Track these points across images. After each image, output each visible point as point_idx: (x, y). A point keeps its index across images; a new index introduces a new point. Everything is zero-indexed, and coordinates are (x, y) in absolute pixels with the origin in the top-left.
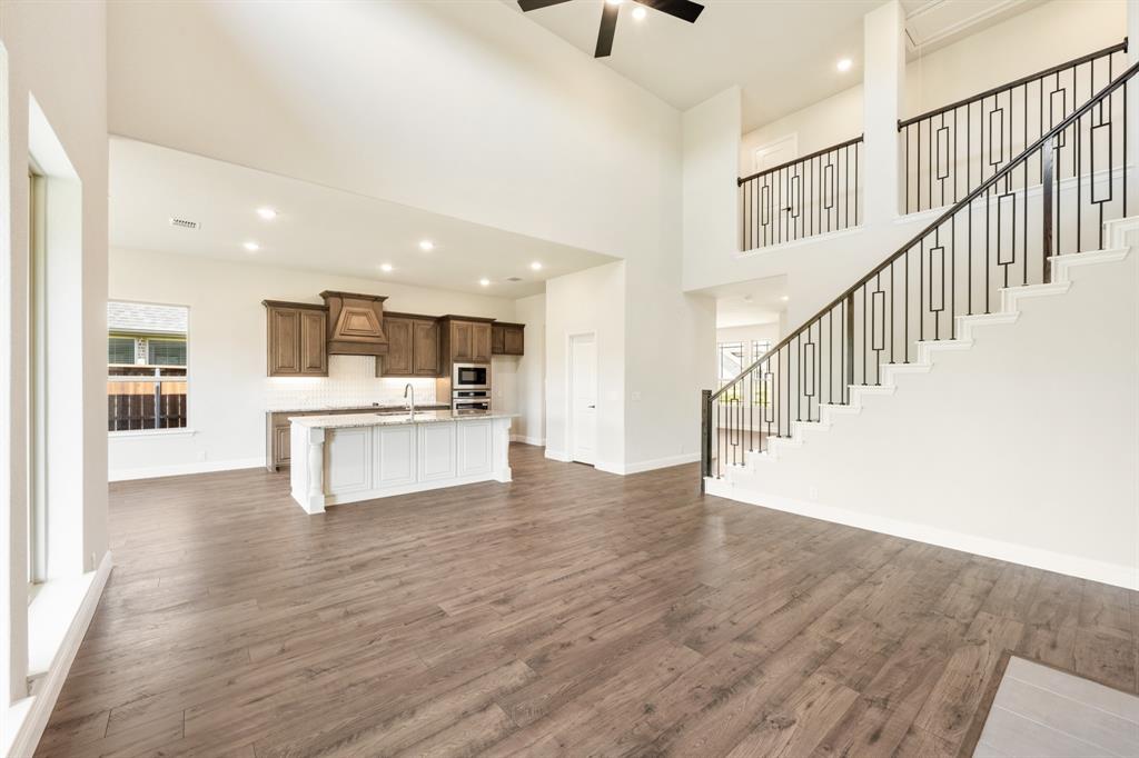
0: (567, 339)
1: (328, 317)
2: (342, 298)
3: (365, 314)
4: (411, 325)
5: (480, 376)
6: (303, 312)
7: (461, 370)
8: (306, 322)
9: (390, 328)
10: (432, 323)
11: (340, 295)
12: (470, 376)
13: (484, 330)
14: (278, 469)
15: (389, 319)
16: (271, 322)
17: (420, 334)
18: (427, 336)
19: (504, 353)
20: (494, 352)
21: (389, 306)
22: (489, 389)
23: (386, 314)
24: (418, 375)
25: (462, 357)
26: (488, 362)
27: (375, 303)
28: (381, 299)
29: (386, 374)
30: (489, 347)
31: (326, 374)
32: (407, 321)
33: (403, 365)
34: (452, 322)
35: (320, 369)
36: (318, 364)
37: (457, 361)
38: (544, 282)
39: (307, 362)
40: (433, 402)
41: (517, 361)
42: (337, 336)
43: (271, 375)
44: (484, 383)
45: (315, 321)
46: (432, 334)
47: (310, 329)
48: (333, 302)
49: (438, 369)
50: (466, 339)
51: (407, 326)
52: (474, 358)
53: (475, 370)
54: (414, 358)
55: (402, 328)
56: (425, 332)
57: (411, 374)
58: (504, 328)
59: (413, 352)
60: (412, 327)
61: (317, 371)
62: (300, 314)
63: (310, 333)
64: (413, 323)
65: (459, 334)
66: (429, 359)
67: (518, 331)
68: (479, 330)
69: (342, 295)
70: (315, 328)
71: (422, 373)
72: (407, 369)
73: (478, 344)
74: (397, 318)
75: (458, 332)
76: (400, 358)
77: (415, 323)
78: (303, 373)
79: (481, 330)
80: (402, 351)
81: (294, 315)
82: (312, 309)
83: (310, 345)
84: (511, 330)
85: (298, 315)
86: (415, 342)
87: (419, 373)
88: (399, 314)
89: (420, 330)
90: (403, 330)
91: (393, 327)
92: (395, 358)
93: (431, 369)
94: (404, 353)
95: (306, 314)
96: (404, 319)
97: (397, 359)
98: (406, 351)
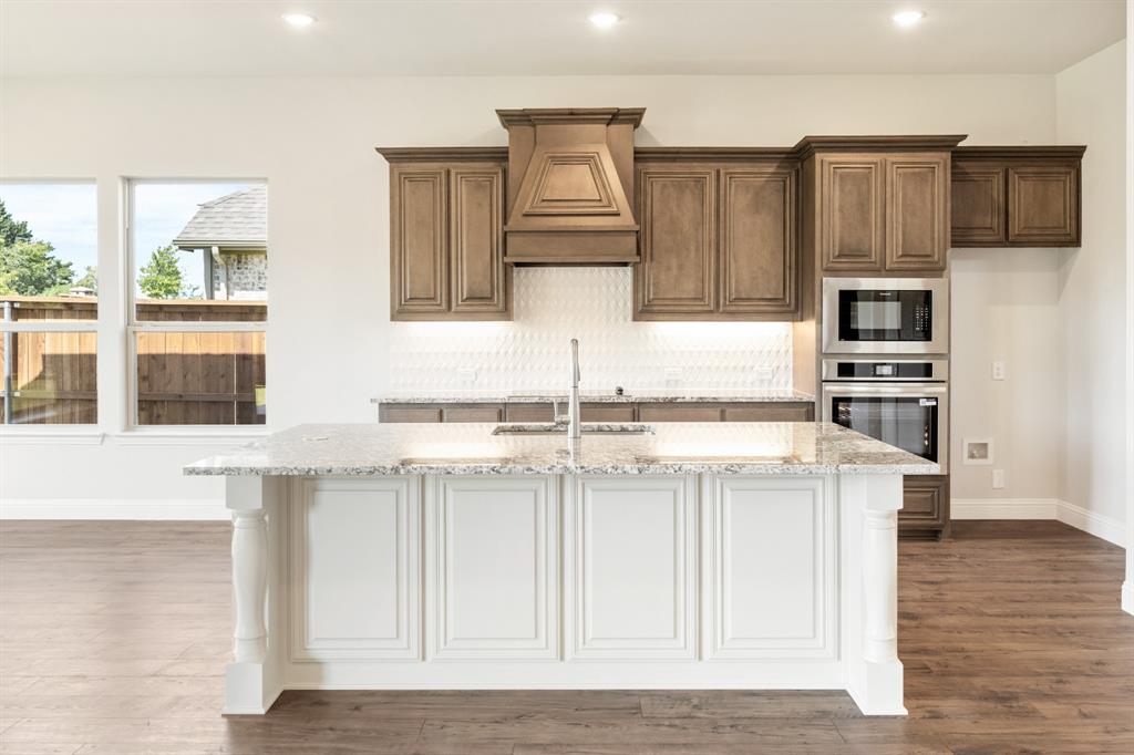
1: (505, 176)
2: (534, 126)
3: (586, 159)
4: (711, 180)
5: (918, 316)
6: (455, 166)
7: (850, 298)
8: (462, 192)
9: (656, 190)
10: (771, 168)
11: (529, 118)
13: (924, 176)
15: (653, 167)
17: (739, 200)
18: (756, 206)
19: (1007, 241)
20: (963, 238)
21: (662, 132)
22: (946, 356)
23: (641, 155)
24: (733, 315)
25: (854, 258)
26: (937, 269)
27: (614, 128)
28: (633, 117)
30: (941, 226)
31: (505, 312)
32: (698, 167)
33: (689, 288)
34: (818, 156)
35: (495, 301)
36: (486, 290)
37: (833, 272)
39: (463, 284)
40: (785, 390)
41: (1061, 267)
42: (515, 218)
44: (927, 335)
45: (479, 186)
46: (774, 200)
47: (471, 208)
49: (790, 298)
50: (863, 207)
51: (700, 181)
52: (892, 258)
53: (899, 296)
54: (722, 267)
55: (687, 186)
56: (750, 196)
57: (711, 312)
58: (1005, 164)
59: (718, 250)
60: (714, 183)
61: (485, 308)
62: (448, 173)
63: (468, 215)
64: (718, 172)
65: (842, 190)
66: (762, 268)
67: (1055, 170)
68: (905, 174)
69: (532, 117)
70: (480, 205)
71: (741, 308)
72: (702, 299)
73: (904, 218)
74: (674, 164)
75: (837, 187)
76: (681, 267)
77: (722, 172)
78: (456, 312)
79: (914, 174)
80: (687, 249)
81: (435, 175)
82: (472, 160)
83: (468, 246)
84: (1030, 170)
85: (443, 176)
86: (722, 225)
87: (733, 308)
88: (678, 153)
89: (736, 190)
90: (688, 191)
91: (664, 186)
92: (669, 269)
93: (769, 296)
94: (693, 254)
95: (461, 173)
96: (695, 164)
97: (675, 271)
98: (697, 250)
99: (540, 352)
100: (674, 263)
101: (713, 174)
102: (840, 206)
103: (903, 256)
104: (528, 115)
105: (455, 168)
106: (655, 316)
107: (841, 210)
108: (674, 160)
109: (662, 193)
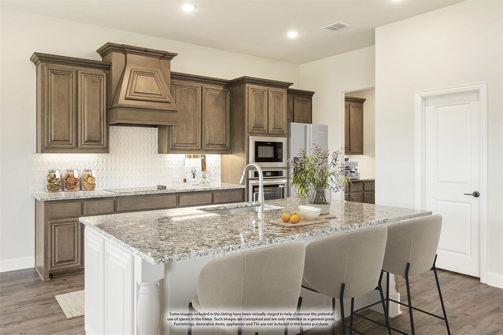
0: (418, 100)
1: (109, 77)
2: (126, 54)
3: (151, 74)
4: (199, 91)
6: (81, 70)
7: (258, 144)
8: (84, 83)
10: (221, 88)
11: (124, 49)
12: (268, 152)
13: (280, 97)
14: (51, 276)
15: (176, 82)
16: (43, 82)
17: (209, 101)
18: (216, 104)
21: (176, 66)
22: (286, 168)
23: (175, 76)
24: (207, 151)
25: (258, 129)
26: (283, 134)
27: (163, 61)
28: (167, 57)
29: (173, 149)
30: (285, 117)
31: (106, 150)
32: (194, 84)
33: (191, 138)
34: (247, 85)
35: (100, 143)
36: (97, 136)
37: (252, 134)
38: (372, 33)
39: (84, 134)
42: (122, 101)
43: (42, 152)
44: (281, 160)
45: (94, 81)
46: (222, 102)
48: (117, 59)
49: (228, 145)
50: (262, 107)
51: (195, 91)
52: (271, 130)
53: (271, 145)
54: (203, 130)
55: (190, 92)
56: (214, 99)
57: (199, 150)
58: (293, 96)
59: (202, 122)
60: (200, 92)
61: (96, 146)
62: (77, 72)
63: (88, 96)
64: (202, 87)
65: (255, 101)
66: (218, 131)
67: (306, 99)
68: (274, 96)
69: (126, 49)
70: (94, 91)
71: (210, 148)
72: (196, 144)
73: (274, 113)
74: (185, 82)
75: (254, 99)
76: (188, 129)
77: (203, 88)
78: (79, 148)
79: (277, 96)
80: (190, 121)
81: (69, 73)
82: (90, 67)
83: (88, 113)
84: (300, 99)
85: (74, 73)
86: (203, 111)
87: (208, 148)
88: (187, 77)
89: (209, 96)
90: (190, 95)
91: (181, 91)
92: (183, 129)
93: (220, 143)
94: (192, 123)
95: (84, 73)
96: (192, 83)
97: (185, 131)
98: (194, 122)
99: (120, 170)
100: (185, 127)
101: (200, 88)
102: (255, 107)
103: (274, 128)
104: (124, 48)
105: (80, 70)
106: (176, 151)
107: (255, 109)
108: (185, 80)
109: (180, 94)
